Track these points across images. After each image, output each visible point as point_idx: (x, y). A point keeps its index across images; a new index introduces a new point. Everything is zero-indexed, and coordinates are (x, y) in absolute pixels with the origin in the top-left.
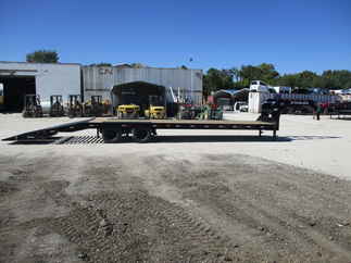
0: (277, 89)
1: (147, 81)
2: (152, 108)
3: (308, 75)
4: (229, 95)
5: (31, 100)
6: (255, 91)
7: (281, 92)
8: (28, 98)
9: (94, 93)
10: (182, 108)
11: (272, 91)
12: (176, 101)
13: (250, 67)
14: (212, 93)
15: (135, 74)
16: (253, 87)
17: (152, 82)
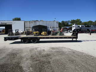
0: (80, 26)
1: (42, 25)
2: (43, 32)
3: (91, 22)
4: (67, 28)
5: (10, 31)
6: (74, 27)
7: (81, 27)
8: (9, 30)
9: (28, 29)
10: (52, 32)
11: (79, 27)
12: (51, 30)
13: (73, 20)
14: (62, 28)
15: (39, 23)
16: (73, 26)
17: (44, 25)
